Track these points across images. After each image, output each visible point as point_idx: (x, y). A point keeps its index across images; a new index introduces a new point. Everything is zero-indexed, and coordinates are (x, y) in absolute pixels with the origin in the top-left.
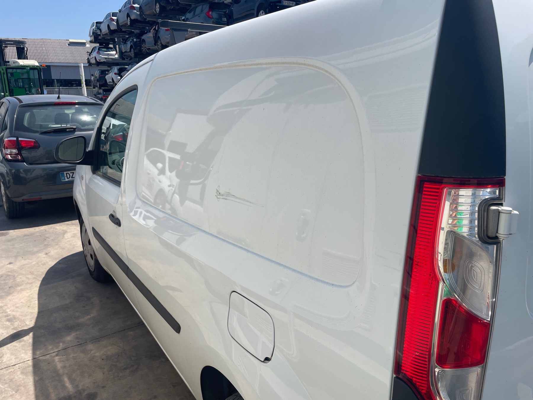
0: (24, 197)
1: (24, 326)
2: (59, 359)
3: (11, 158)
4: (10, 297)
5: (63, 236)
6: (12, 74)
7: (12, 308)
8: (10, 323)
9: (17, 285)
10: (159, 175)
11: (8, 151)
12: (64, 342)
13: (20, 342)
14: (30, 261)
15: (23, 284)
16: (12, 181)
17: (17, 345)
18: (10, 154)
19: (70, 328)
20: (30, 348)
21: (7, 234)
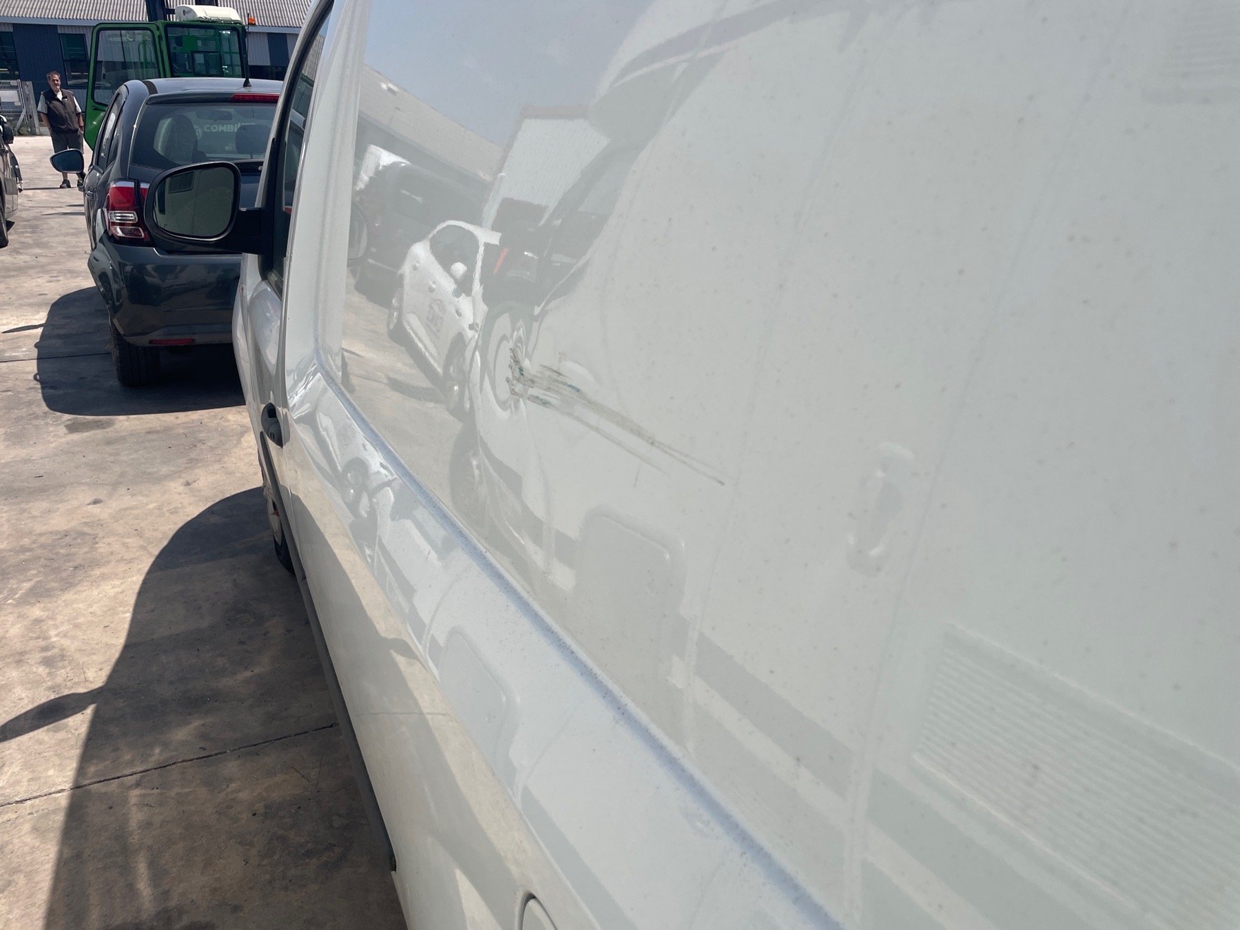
0: (155, 336)
1: (77, 684)
2: (141, 796)
3: (124, 235)
4: (69, 596)
5: (239, 441)
6: (179, 41)
7: (64, 628)
8: (47, 671)
9: (95, 563)
10: (457, 293)
11: (117, 216)
12: (166, 745)
13: (56, 730)
14: (145, 500)
15: (109, 562)
16: (125, 292)
17: (46, 738)
18: (120, 224)
19: (193, 704)
20: (76, 752)
21: (110, 424)
